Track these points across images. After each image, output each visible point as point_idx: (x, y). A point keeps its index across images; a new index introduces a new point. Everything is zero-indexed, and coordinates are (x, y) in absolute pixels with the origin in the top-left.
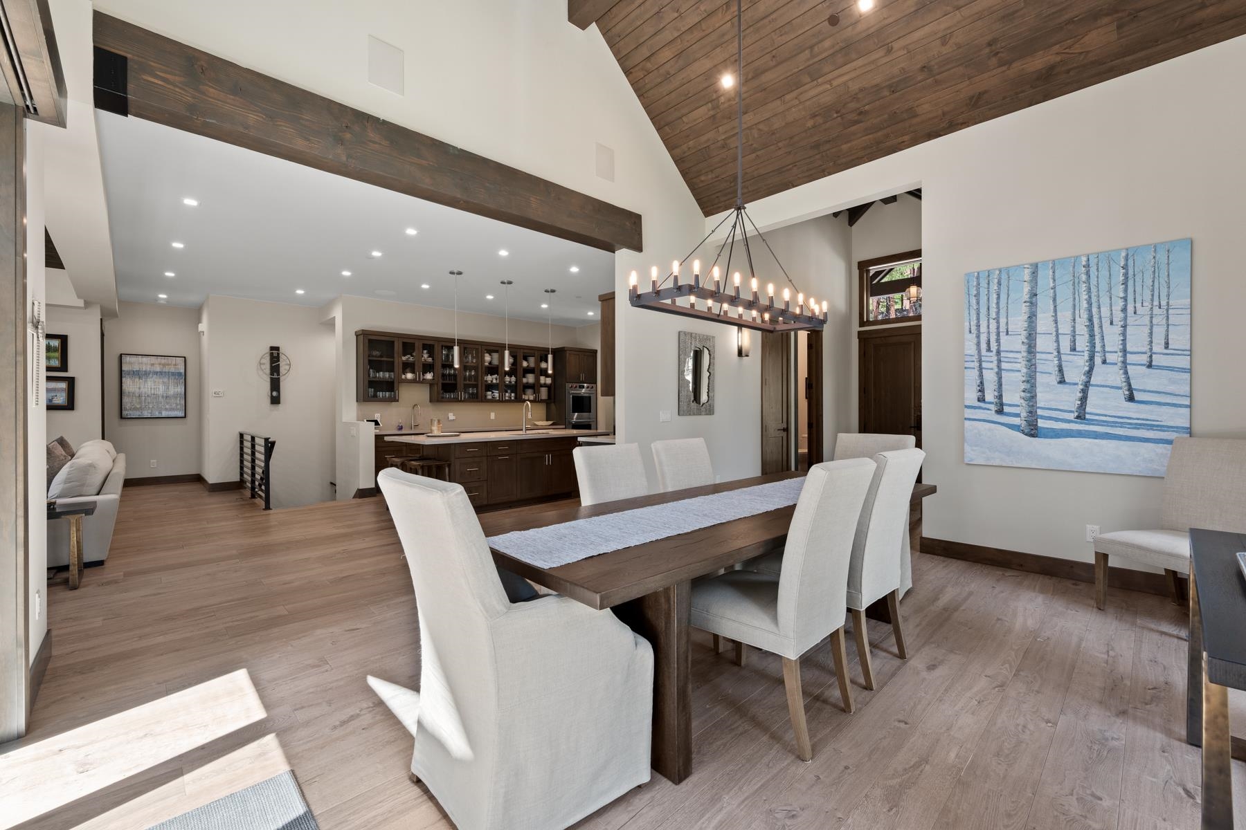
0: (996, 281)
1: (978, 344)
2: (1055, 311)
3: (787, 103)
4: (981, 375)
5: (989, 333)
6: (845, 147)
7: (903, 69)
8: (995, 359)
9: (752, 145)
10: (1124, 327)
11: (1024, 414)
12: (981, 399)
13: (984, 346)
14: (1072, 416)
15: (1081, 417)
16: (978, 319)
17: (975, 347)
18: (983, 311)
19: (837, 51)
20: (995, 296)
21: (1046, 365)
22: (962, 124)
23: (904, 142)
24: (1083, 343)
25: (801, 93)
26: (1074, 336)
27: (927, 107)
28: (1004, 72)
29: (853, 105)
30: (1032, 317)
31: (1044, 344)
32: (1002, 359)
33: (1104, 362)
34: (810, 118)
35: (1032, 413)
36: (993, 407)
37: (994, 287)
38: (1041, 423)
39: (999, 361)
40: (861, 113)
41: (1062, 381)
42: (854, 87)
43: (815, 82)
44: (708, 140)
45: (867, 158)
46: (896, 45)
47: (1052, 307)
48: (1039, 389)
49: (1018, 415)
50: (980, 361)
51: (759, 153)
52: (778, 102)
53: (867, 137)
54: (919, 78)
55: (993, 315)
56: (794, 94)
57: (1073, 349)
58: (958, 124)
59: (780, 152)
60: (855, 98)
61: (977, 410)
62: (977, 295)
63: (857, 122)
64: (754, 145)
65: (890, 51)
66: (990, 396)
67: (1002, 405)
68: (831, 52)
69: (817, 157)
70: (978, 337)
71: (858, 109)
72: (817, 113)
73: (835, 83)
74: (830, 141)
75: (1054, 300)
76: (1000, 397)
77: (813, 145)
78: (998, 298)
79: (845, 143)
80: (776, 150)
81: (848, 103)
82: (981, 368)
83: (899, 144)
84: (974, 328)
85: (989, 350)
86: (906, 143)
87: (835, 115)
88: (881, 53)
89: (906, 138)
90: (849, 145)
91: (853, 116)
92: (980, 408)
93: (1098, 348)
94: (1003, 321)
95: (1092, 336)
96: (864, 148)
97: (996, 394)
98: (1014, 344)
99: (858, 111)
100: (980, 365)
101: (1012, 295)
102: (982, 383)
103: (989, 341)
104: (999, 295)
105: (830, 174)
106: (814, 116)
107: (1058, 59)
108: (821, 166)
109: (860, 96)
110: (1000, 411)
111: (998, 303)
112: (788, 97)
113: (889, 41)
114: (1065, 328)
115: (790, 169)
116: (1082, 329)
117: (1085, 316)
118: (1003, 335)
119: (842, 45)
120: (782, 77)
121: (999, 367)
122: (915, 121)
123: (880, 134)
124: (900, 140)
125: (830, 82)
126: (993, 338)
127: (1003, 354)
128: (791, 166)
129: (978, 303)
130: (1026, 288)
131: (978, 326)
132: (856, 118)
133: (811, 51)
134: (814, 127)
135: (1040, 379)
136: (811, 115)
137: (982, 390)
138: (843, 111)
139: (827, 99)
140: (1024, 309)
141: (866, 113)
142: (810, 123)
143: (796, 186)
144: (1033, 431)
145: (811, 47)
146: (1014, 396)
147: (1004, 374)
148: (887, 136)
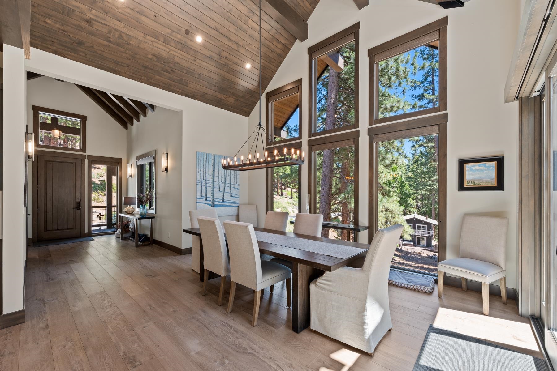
0: (206, 157)
1: (201, 177)
2: (218, 170)
3: (146, 39)
4: (201, 187)
5: (204, 173)
6: (157, 77)
7: (194, 69)
8: (205, 182)
9: (110, 38)
10: (230, 177)
11: (212, 200)
12: (201, 196)
13: (202, 178)
14: (221, 201)
15: (223, 201)
16: (201, 168)
17: (200, 178)
18: (202, 166)
19: (180, 43)
20: (205, 162)
21: (216, 186)
22: (197, 98)
23: (178, 91)
24: (223, 181)
25: (156, 42)
26: (222, 178)
27: (192, 86)
28: (214, 92)
29: (171, 65)
30: (214, 171)
31: (216, 179)
32: (207, 183)
33: (227, 186)
34: (152, 55)
35: (214, 200)
36: (204, 198)
37: (205, 159)
38: (216, 203)
39: (206, 183)
40: (172, 70)
41: (219, 191)
42: (177, 59)
43: (165, 44)
44: (78, 7)
45: (162, 88)
46: (198, 60)
47: (218, 169)
48: (215, 193)
49: (210, 201)
50: (201, 183)
51: (111, 44)
52: (142, 35)
53: (168, 80)
54: (196, 76)
55: (205, 168)
56: (153, 39)
57: (222, 182)
58: (195, 97)
59: (124, 55)
60: (175, 63)
61: (200, 199)
62: (201, 160)
63: (167, 72)
64: (111, 39)
65: (195, 60)
66: (204, 195)
67: (207, 197)
68: (178, 40)
69: (142, 72)
70: (201, 174)
71: (173, 68)
72: (156, 55)
73: (171, 52)
74: (153, 70)
75: (218, 167)
76: (206, 195)
77: (144, 65)
78: (206, 163)
79: (158, 76)
80: (123, 52)
81: (171, 63)
82: (201, 185)
83: (177, 91)
84: (200, 171)
85: (204, 179)
86: (178, 92)
87: (163, 63)
88: (192, 58)
89: (180, 91)
90: (160, 78)
91: (169, 69)
92: (201, 199)
93: (226, 182)
94: (207, 170)
95: (225, 178)
96: (164, 83)
97: (205, 194)
98: (209, 178)
99: (172, 69)
100: (201, 184)
101: (209, 163)
102: (202, 190)
103: (204, 176)
104: (206, 162)
105: (142, 82)
106: (153, 55)
107: (224, 98)
108: (141, 76)
109: (176, 65)
110: (206, 200)
111: (206, 164)
112: (148, 37)
113: (197, 57)
114: (220, 176)
115: (124, 66)
116: (223, 177)
117: (224, 173)
118: (207, 175)
119: (183, 43)
120: (152, 28)
121: (206, 185)
122: (186, 87)
123: (173, 83)
124: (177, 90)
125: (170, 50)
126: (205, 175)
127: (207, 181)
128: (125, 65)
129: (201, 163)
130: (212, 162)
131: (201, 171)
132: (169, 71)
133: (172, 33)
134: (151, 59)
135: (215, 189)
136: (153, 54)
137: (202, 193)
138: (167, 64)
139: (164, 54)
140: (212, 168)
141: (174, 72)
142: (150, 56)
143: (120, 75)
144: (214, 206)
145: (173, 31)
146: (209, 195)
147: (207, 187)
148: (175, 85)
